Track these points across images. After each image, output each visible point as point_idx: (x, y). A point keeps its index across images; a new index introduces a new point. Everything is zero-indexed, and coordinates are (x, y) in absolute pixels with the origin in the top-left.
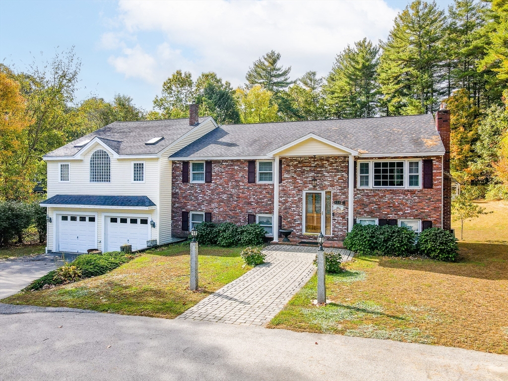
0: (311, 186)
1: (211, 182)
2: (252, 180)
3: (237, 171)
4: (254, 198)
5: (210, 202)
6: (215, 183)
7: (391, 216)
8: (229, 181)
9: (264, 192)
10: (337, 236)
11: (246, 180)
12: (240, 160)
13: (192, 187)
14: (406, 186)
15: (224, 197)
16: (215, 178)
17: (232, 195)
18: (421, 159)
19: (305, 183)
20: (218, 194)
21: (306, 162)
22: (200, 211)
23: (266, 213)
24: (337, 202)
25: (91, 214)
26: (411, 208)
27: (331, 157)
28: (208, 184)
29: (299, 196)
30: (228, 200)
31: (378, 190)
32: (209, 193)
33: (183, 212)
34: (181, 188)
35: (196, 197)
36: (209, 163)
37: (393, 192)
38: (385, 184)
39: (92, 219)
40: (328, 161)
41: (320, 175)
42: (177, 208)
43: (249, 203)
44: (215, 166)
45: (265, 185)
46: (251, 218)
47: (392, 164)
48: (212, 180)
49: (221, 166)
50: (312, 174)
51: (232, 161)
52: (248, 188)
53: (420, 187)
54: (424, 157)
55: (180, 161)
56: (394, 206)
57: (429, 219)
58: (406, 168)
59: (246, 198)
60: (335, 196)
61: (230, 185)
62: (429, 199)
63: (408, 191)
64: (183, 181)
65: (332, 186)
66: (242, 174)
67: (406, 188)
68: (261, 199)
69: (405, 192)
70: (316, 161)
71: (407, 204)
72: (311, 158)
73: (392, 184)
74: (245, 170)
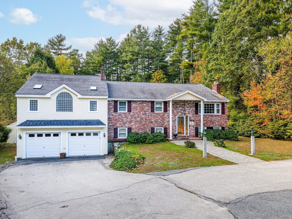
0: (180, 114)
1: (131, 112)
2: (153, 111)
3: (145, 106)
4: (154, 120)
5: (131, 122)
6: (133, 112)
7: (211, 126)
8: (141, 111)
9: (159, 116)
10: (191, 135)
11: (150, 111)
12: (147, 101)
13: (120, 114)
14: (216, 113)
15: (138, 119)
16: (133, 110)
17: (142, 119)
18: (220, 103)
19: (178, 112)
20: (135, 118)
21: (178, 103)
22: (125, 127)
23: (160, 127)
24: (191, 121)
25: (56, 132)
26: (218, 122)
27: (188, 101)
28: (129, 113)
29: (175, 118)
30: (141, 121)
31: (207, 115)
32: (130, 118)
33: (114, 128)
34: (113, 115)
35: (122, 120)
36: (130, 102)
37: (212, 116)
38: (208, 112)
39: (56, 135)
40: (187, 103)
41: (184, 109)
42: (110, 126)
43: (152, 122)
44: (133, 103)
45: (159, 113)
46: (153, 129)
47: (210, 105)
48: (131, 111)
49: (136, 104)
50: (181, 108)
51: (142, 101)
52: (151, 115)
53: (220, 114)
54: (222, 102)
55: (112, 100)
56: (212, 122)
57: (224, 126)
58: (215, 106)
59: (150, 120)
60: (190, 118)
61: (141, 113)
62: (224, 118)
63: (217, 115)
64: (115, 111)
65: (189, 113)
66: (148, 108)
67: (216, 114)
68: (157, 120)
69: (216, 116)
70: (182, 102)
71: (216, 120)
72: (181, 101)
73: (211, 112)
74: (149, 106)
